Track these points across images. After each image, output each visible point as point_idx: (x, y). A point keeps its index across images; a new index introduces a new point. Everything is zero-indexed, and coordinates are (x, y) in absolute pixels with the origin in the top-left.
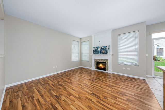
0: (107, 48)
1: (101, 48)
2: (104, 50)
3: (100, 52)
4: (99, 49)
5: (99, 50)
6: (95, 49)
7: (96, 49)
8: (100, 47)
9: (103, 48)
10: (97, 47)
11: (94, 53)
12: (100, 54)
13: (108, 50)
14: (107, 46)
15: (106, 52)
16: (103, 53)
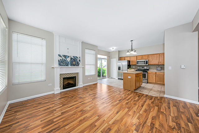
0: (78, 59)
1: (71, 59)
2: (75, 62)
3: (70, 63)
4: (69, 59)
5: (69, 61)
6: (61, 58)
7: (64, 58)
8: (69, 57)
9: (74, 59)
10: (65, 56)
11: (60, 64)
12: (70, 66)
13: (79, 62)
14: (78, 57)
15: (78, 64)
16: (74, 65)
